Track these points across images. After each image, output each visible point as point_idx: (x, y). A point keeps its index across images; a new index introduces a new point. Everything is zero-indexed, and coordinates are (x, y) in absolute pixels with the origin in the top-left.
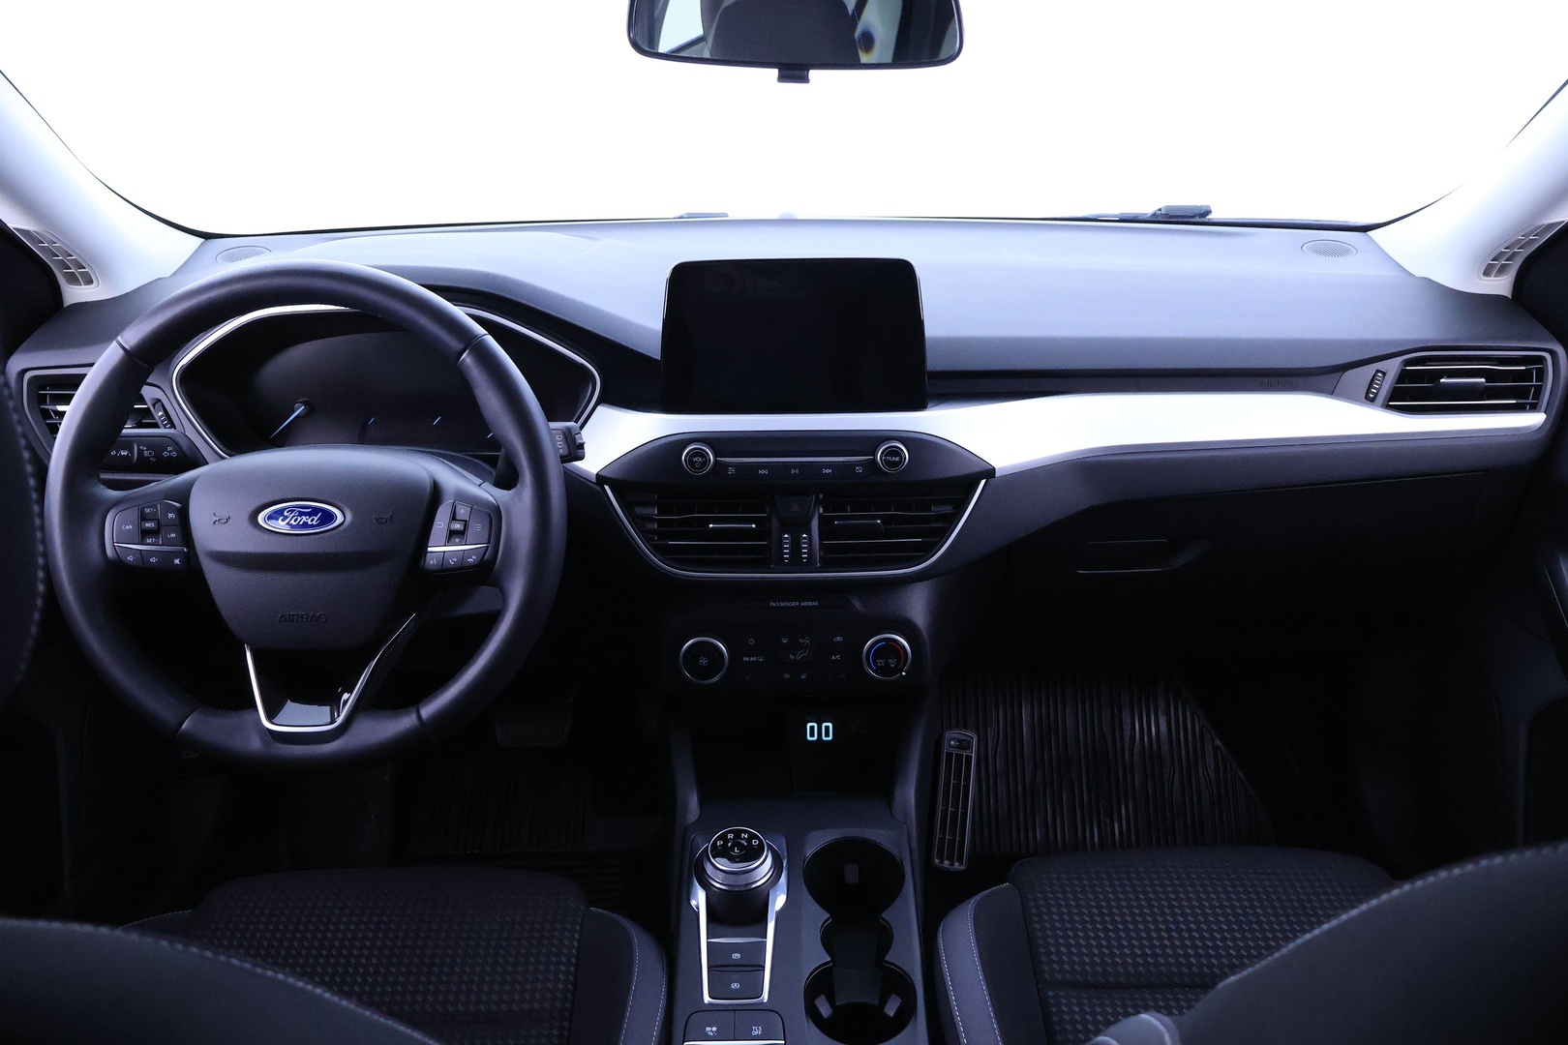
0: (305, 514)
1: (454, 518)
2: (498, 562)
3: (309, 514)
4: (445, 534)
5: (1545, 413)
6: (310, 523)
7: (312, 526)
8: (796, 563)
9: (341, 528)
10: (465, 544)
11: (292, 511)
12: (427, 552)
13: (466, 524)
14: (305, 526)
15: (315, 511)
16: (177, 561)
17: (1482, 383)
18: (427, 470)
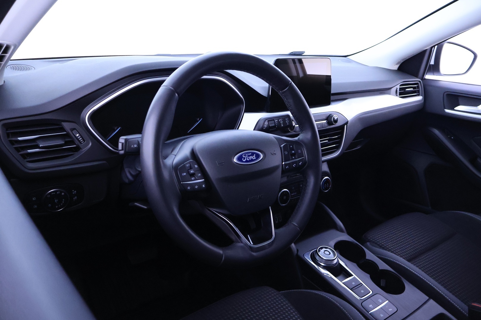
5: (422, 96)
6: (253, 159)
9: (264, 159)
10: (297, 158)
11: (245, 155)
12: (283, 164)
15: (252, 154)
16: (204, 186)
17: (412, 90)
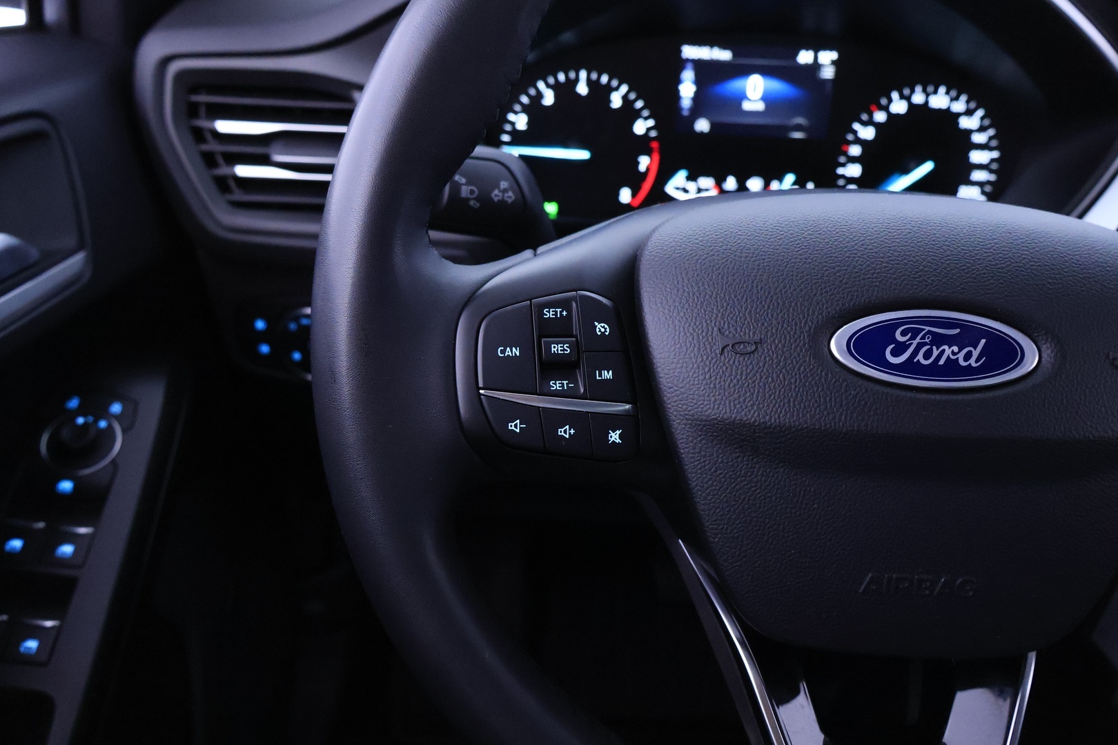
3: (958, 342)
14: (952, 369)
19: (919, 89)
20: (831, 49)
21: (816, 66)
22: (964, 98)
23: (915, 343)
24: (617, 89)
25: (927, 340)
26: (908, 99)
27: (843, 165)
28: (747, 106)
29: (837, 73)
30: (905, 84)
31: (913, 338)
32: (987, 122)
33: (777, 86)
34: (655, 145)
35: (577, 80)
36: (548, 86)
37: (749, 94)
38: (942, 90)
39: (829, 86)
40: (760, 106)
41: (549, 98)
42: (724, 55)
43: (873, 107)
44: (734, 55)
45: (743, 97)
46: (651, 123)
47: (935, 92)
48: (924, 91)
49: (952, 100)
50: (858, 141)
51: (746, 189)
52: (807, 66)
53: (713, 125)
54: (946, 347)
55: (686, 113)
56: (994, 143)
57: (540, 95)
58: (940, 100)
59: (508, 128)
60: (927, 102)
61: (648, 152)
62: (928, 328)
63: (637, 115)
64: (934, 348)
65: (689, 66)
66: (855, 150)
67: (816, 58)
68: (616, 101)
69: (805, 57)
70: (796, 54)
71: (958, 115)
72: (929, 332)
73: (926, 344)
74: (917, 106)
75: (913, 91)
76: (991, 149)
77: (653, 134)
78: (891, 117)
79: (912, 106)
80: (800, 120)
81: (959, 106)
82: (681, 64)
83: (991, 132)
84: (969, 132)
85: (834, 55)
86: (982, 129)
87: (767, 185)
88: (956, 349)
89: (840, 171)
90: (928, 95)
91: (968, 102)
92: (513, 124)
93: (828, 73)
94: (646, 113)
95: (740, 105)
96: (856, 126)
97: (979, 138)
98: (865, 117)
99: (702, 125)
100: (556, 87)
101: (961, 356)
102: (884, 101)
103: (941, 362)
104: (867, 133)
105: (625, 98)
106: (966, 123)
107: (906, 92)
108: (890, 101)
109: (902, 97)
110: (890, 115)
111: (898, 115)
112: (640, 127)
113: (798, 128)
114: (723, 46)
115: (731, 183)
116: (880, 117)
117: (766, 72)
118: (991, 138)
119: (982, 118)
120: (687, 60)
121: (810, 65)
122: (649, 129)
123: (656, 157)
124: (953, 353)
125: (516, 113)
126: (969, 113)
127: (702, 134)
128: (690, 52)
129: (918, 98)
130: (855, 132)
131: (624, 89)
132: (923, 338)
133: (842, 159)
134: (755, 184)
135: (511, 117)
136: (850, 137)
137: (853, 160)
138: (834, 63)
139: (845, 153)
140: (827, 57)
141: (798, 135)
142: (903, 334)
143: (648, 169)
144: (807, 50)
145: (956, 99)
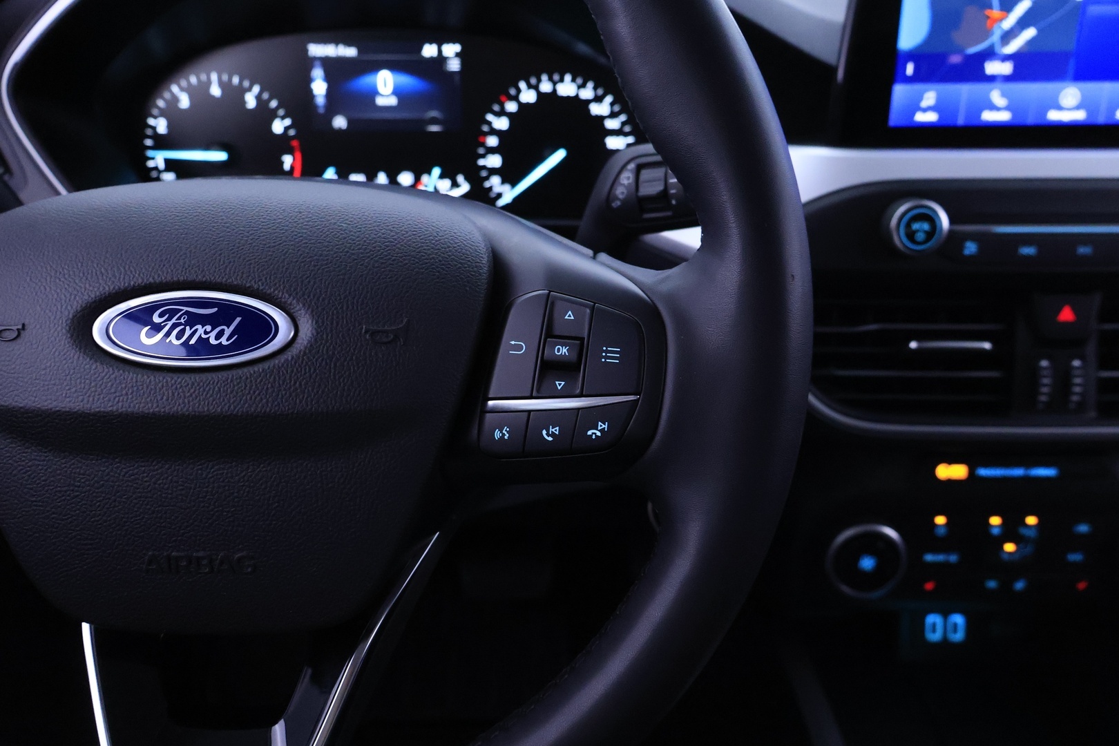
0: (203, 320)
1: (549, 333)
2: (658, 437)
3: (213, 321)
4: (528, 371)
6: (213, 341)
7: (219, 350)
8: (1060, 407)
9: (288, 355)
10: (581, 395)
11: (172, 313)
12: (485, 410)
13: (580, 344)
14: (203, 348)
15: (225, 313)
18: (480, 229)
19: (544, 77)
20: (454, 42)
21: (441, 60)
22: (590, 85)
23: (170, 324)
24: (250, 89)
25: (182, 321)
26: (536, 88)
27: (483, 156)
28: (380, 101)
29: (463, 64)
30: (531, 73)
31: (169, 319)
32: (617, 108)
33: (406, 80)
34: (295, 143)
35: (209, 83)
36: (182, 89)
37: (381, 89)
38: (568, 77)
39: (457, 78)
40: (393, 101)
41: (185, 102)
42: (350, 52)
43: (503, 98)
44: (360, 52)
45: (374, 93)
46: (288, 122)
47: (562, 80)
48: (551, 79)
49: (579, 87)
50: (493, 132)
51: (398, 184)
52: (432, 59)
53: (350, 122)
54: (199, 327)
55: (321, 111)
56: (627, 129)
57: (176, 100)
58: (567, 88)
59: (149, 132)
60: (555, 91)
61: (290, 151)
62: (185, 309)
63: (273, 115)
64: (188, 328)
65: (317, 63)
66: (492, 141)
67: (440, 51)
68: (251, 101)
69: (429, 51)
70: (420, 49)
71: (588, 102)
72: (187, 312)
73: (180, 324)
74: (546, 94)
75: (539, 81)
76: (626, 135)
77: (292, 132)
78: (522, 106)
79: (541, 95)
80: (434, 114)
81: (587, 93)
82: (309, 62)
83: (623, 118)
84: (601, 119)
85: (457, 48)
86: (613, 115)
87: (417, 180)
88: (208, 328)
89: (481, 162)
90: (555, 84)
91: (595, 88)
92: (154, 128)
93: (454, 65)
94: (281, 112)
95: (374, 101)
96: (490, 117)
97: (612, 124)
98: (496, 108)
99: (340, 122)
100: (190, 90)
101: (213, 335)
102: (513, 92)
103: (192, 342)
104: (502, 124)
105: (258, 98)
106: (597, 109)
107: (533, 81)
108: (519, 91)
109: (530, 86)
110: (521, 105)
111: (528, 104)
112: (278, 127)
113: (434, 121)
114: (348, 43)
115: (382, 178)
116: (511, 107)
117: (394, 67)
118: (623, 124)
119: (612, 104)
120: (315, 58)
121: (435, 58)
122: (287, 129)
123: (298, 155)
124: (206, 333)
125: (155, 117)
126: (598, 99)
127: (340, 131)
128: (317, 50)
129: (546, 87)
130: (489, 123)
131: (256, 89)
132: (179, 318)
133: (481, 151)
134: (406, 178)
135: (151, 121)
136: (485, 128)
137: (492, 151)
138: (457, 55)
139: (483, 144)
140: (451, 50)
141: (434, 128)
142: (161, 316)
143: (292, 167)
144: (431, 43)
145: (583, 86)
